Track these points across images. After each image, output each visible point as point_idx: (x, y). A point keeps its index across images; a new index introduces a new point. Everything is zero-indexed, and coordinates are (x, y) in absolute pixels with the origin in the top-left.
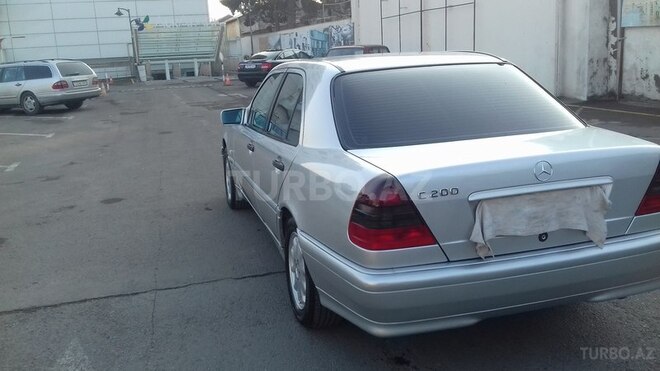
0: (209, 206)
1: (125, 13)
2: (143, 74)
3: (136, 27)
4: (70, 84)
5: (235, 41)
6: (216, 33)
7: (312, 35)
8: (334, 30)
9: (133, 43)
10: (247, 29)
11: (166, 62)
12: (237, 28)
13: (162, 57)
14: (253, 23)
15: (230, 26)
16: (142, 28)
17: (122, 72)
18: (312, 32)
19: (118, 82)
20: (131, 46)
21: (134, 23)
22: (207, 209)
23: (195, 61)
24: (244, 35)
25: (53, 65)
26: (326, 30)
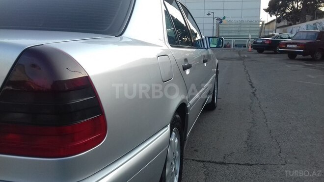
1: (212, 14)
3: (217, 21)
5: (272, 31)
7: (307, 27)
8: (318, 25)
10: (278, 25)
11: (232, 40)
16: (221, 22)
18: (307, 25)
23: (247, 40)
26: (315, 24)
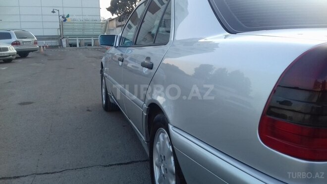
0: (90, 109)
1: (57, 12)
2: (64, 43)
3: (62, 19)
4: (21, 43)
5: (113, 30)
6: (103, 25)
9: (60, 29)
10: (120, 24)
11: (77, 39)
12: (114, 23)
13: (75, 36)
14: (123, 20)
15: (111, 22)
16: (65, 20)
17: (54, 43)
19: (51, 47)
20: (59, 30)
21: (61, 17)
22: (88, 110)
23: (92, 39)
24: (118, 26)
25: (13, 33)
